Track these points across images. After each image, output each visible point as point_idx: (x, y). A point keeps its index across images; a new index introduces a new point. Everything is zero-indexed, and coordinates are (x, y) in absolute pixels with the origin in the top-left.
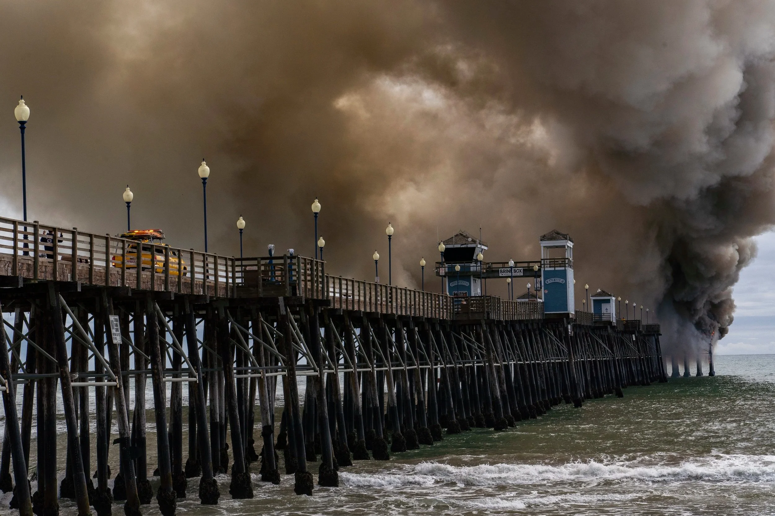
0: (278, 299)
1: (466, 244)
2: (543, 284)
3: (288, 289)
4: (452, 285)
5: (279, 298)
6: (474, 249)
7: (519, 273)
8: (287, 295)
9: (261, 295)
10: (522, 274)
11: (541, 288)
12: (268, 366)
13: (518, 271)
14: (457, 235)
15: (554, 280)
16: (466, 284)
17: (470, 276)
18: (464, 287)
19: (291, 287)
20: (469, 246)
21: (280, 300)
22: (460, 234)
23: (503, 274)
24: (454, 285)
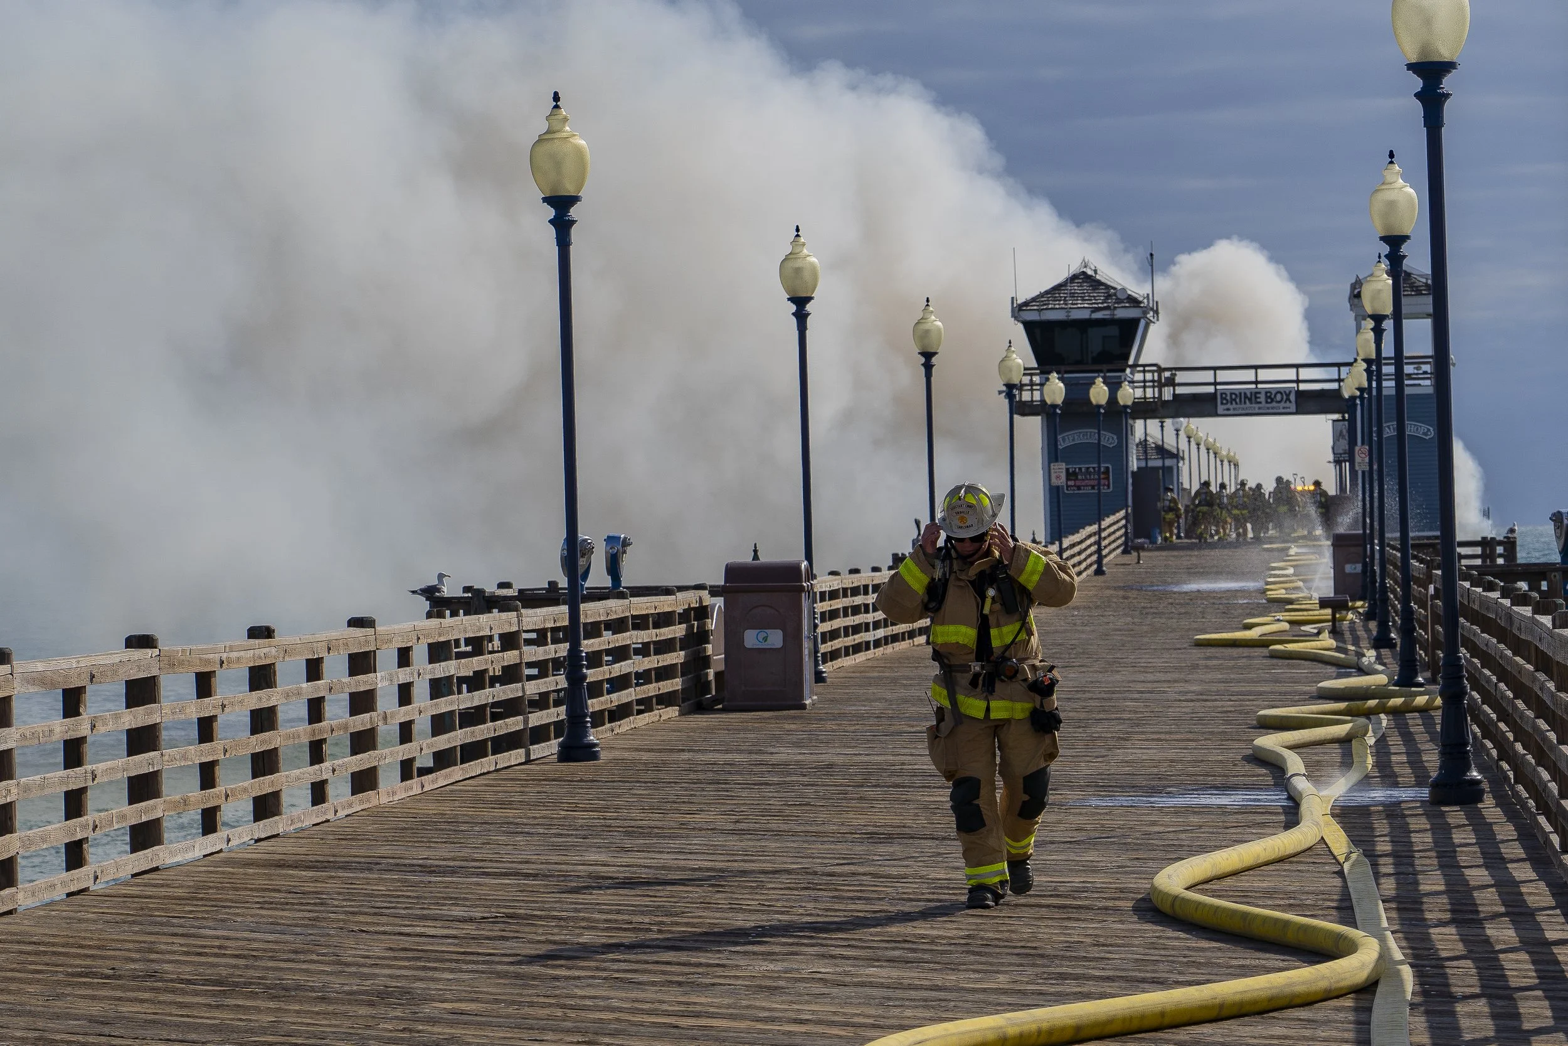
1: (1107, 308)
4: (1063, 441)
6: (1132, 325)
7: (1282, 404)
10: (1293, 409)
13: (1279, 397)
14: (1075, 278)
16: (1105, 439)
17: (1119, 414)
20: (1120, 314)
22: (1084, 273)
23: (1229, 406)
24: (1067, 444)
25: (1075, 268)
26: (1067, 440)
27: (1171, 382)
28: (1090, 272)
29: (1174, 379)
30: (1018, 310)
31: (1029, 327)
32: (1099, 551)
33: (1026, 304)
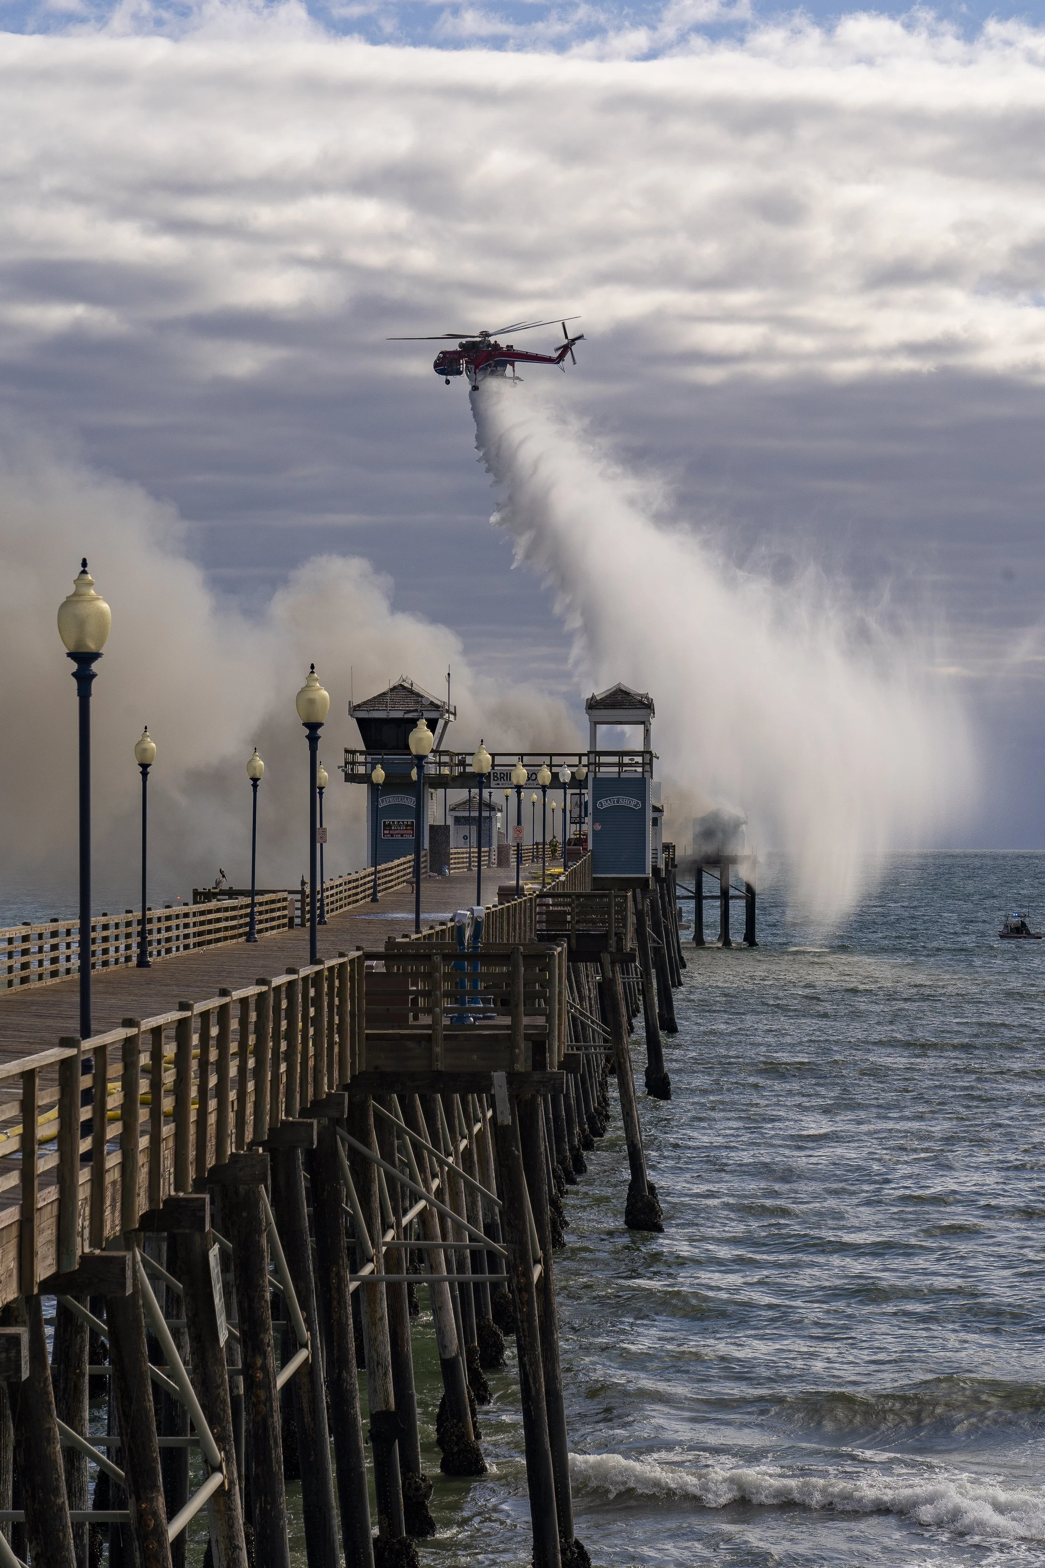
0: (490, 1078)
1: (417, 710)
2: (590, 810)
3: (523, 1049)
4: (382, 803)
5: (495, 1075)
8: (519, 1067)
9: (440, 1066)
12: (453, 1273)
14: (395, 688)
15: (618, 802)
16: (411, 802)
19: (530, 1045)
21: (496, 1082)
22: (401, 685)
23: (499, 782)
24: (385, 804)
25: (394, 682)
26: (385, 802)
27: (462, 763)
28: (406, 685)
29: (465, 761)
30: (354, 709)
31: (361, 722)
32: (374, 887)
33: (359, 706)
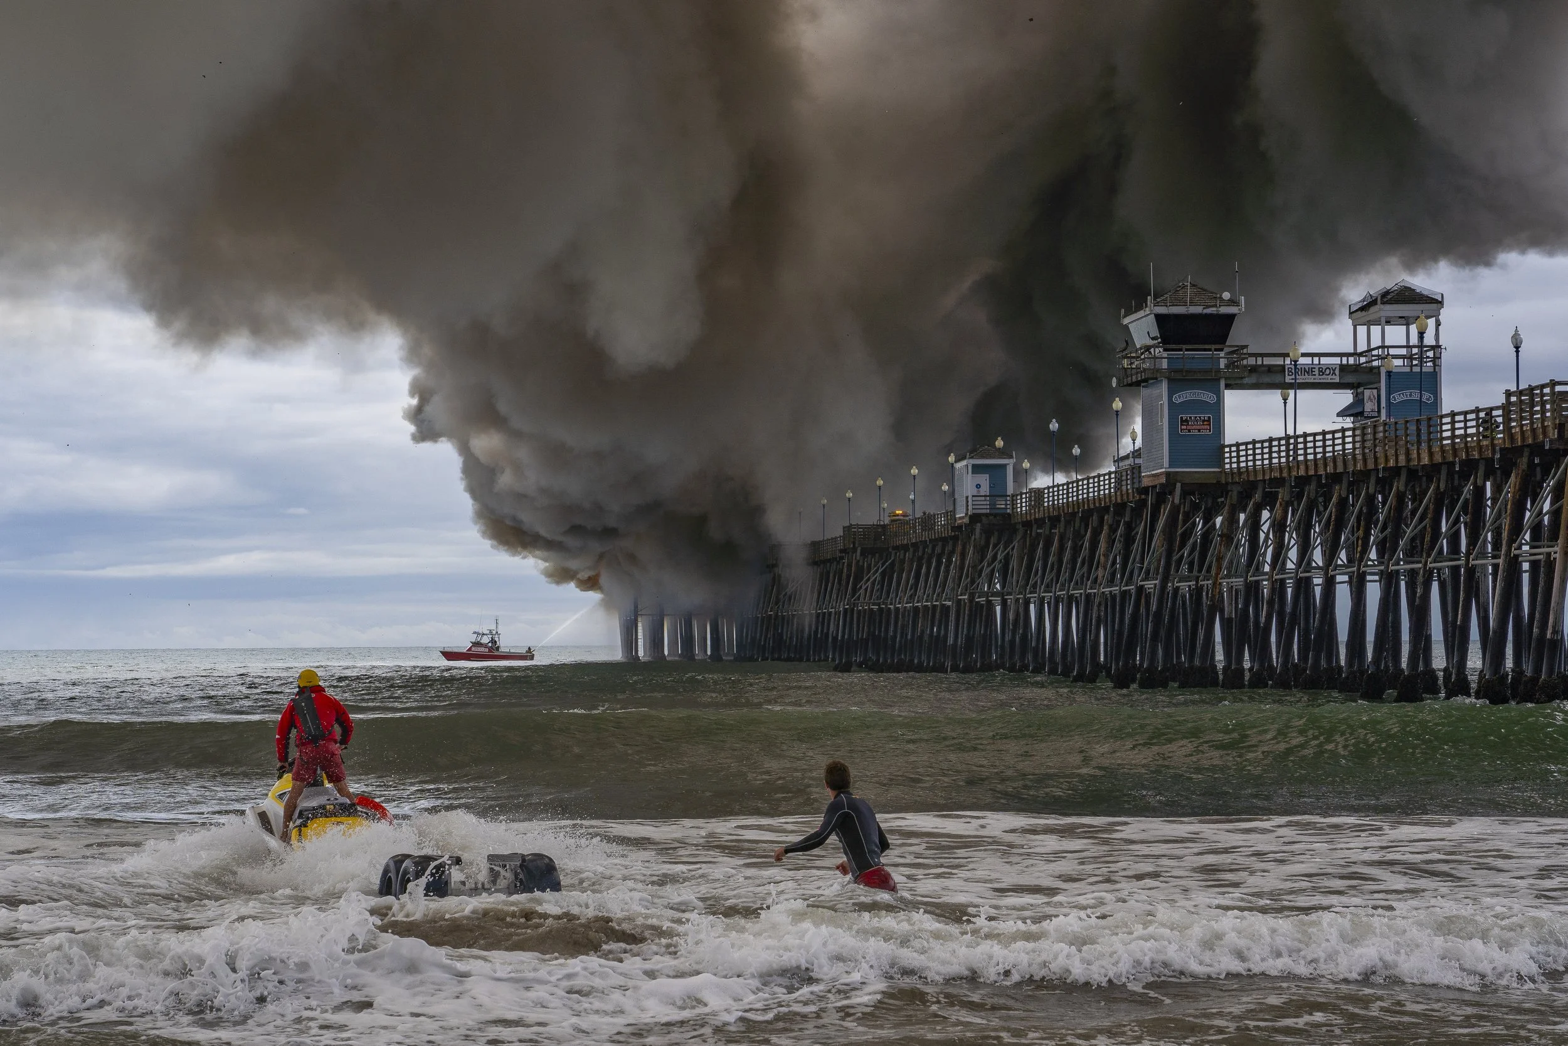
1: (1215, 306)
2: (1383, 404)
4: (1178, 398)
6: (1231, 318)
7: (1330, 377)
10: (1337, 380)
11: (1379, 411)
13: (1328, 372)
15: (1411, 395)
16: (1208, 397)
17: (1218, 380)
18: (1201, 405)
20: (1224, 310)
24: (1182, 400)
26: (1181, 397)
31: (1159, 318)
